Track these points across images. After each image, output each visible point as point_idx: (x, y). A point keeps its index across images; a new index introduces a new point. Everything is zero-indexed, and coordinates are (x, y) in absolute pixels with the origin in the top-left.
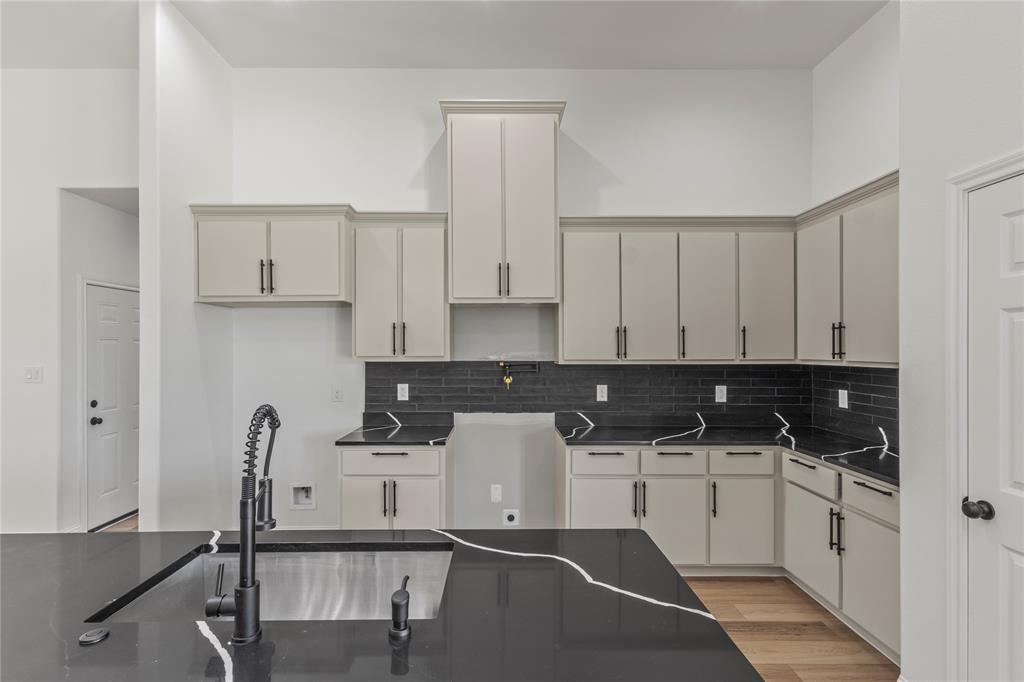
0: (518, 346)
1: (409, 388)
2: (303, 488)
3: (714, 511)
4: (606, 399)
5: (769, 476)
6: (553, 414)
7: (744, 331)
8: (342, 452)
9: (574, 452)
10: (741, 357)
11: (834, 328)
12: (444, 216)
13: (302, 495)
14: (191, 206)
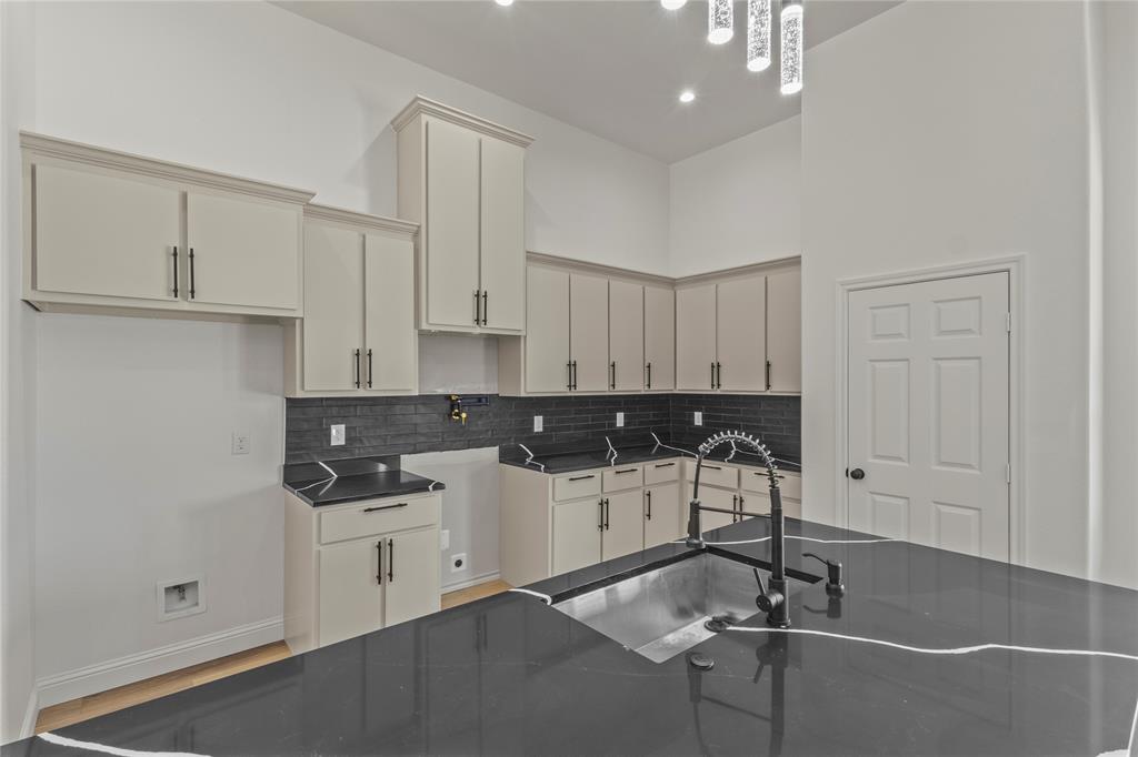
0: (470, 378)
1: (346, 428)
2: (175, 587)
3: (649, 515)
4: (541, 430)
5: (675, 481)
6: (497, 448)
7: (649, 367)
8: (320, 516)
9: (557, 480)
10: (646, 388)
11: (713, 366)
12: (415, 229)
13: (175, 596)
14: (23, 135)
